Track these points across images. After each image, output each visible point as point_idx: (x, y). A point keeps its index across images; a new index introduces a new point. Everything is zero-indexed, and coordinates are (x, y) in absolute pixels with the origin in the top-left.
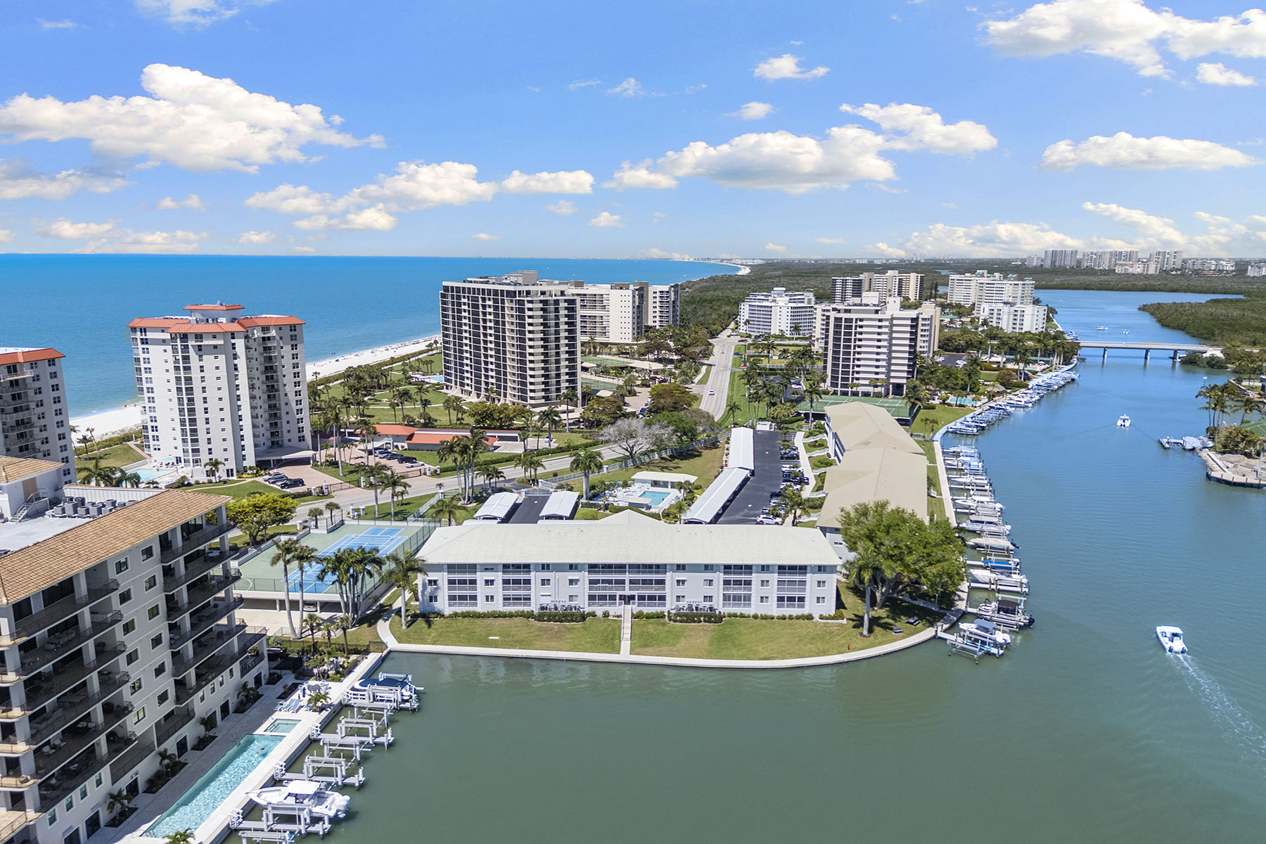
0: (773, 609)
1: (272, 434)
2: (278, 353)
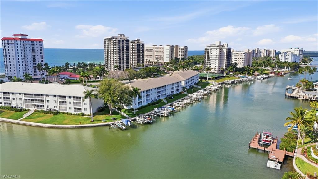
1: (34, 72)
2: (36, 49)
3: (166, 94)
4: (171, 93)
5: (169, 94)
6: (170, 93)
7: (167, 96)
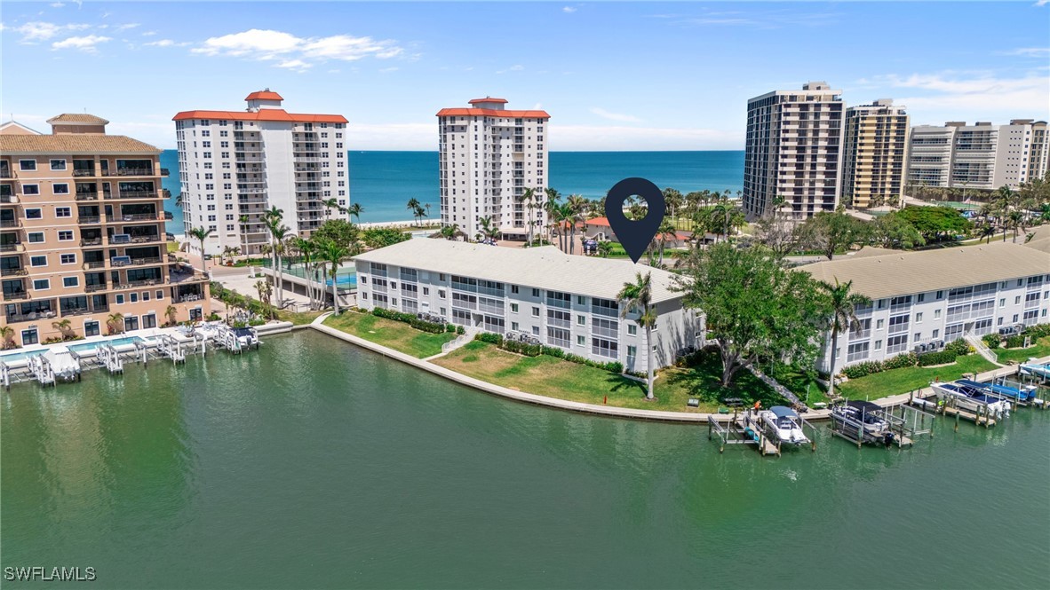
0: (587, 352)
1: (517, 214)
2: (526, 142)
3: (995, 322)
4: (1021, 320)
5: (1008, 323)
6: (1015, 319)
7: (1002, 332)
